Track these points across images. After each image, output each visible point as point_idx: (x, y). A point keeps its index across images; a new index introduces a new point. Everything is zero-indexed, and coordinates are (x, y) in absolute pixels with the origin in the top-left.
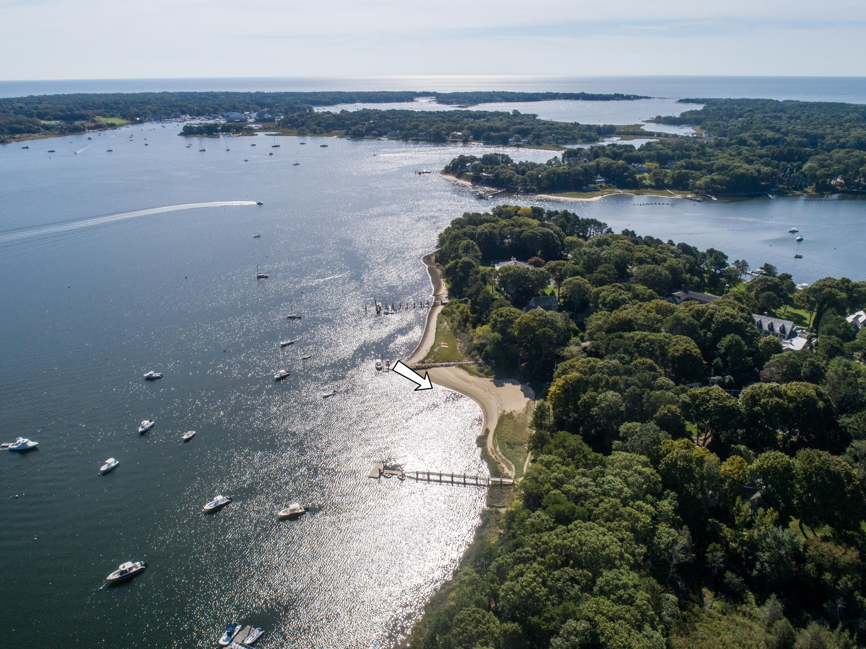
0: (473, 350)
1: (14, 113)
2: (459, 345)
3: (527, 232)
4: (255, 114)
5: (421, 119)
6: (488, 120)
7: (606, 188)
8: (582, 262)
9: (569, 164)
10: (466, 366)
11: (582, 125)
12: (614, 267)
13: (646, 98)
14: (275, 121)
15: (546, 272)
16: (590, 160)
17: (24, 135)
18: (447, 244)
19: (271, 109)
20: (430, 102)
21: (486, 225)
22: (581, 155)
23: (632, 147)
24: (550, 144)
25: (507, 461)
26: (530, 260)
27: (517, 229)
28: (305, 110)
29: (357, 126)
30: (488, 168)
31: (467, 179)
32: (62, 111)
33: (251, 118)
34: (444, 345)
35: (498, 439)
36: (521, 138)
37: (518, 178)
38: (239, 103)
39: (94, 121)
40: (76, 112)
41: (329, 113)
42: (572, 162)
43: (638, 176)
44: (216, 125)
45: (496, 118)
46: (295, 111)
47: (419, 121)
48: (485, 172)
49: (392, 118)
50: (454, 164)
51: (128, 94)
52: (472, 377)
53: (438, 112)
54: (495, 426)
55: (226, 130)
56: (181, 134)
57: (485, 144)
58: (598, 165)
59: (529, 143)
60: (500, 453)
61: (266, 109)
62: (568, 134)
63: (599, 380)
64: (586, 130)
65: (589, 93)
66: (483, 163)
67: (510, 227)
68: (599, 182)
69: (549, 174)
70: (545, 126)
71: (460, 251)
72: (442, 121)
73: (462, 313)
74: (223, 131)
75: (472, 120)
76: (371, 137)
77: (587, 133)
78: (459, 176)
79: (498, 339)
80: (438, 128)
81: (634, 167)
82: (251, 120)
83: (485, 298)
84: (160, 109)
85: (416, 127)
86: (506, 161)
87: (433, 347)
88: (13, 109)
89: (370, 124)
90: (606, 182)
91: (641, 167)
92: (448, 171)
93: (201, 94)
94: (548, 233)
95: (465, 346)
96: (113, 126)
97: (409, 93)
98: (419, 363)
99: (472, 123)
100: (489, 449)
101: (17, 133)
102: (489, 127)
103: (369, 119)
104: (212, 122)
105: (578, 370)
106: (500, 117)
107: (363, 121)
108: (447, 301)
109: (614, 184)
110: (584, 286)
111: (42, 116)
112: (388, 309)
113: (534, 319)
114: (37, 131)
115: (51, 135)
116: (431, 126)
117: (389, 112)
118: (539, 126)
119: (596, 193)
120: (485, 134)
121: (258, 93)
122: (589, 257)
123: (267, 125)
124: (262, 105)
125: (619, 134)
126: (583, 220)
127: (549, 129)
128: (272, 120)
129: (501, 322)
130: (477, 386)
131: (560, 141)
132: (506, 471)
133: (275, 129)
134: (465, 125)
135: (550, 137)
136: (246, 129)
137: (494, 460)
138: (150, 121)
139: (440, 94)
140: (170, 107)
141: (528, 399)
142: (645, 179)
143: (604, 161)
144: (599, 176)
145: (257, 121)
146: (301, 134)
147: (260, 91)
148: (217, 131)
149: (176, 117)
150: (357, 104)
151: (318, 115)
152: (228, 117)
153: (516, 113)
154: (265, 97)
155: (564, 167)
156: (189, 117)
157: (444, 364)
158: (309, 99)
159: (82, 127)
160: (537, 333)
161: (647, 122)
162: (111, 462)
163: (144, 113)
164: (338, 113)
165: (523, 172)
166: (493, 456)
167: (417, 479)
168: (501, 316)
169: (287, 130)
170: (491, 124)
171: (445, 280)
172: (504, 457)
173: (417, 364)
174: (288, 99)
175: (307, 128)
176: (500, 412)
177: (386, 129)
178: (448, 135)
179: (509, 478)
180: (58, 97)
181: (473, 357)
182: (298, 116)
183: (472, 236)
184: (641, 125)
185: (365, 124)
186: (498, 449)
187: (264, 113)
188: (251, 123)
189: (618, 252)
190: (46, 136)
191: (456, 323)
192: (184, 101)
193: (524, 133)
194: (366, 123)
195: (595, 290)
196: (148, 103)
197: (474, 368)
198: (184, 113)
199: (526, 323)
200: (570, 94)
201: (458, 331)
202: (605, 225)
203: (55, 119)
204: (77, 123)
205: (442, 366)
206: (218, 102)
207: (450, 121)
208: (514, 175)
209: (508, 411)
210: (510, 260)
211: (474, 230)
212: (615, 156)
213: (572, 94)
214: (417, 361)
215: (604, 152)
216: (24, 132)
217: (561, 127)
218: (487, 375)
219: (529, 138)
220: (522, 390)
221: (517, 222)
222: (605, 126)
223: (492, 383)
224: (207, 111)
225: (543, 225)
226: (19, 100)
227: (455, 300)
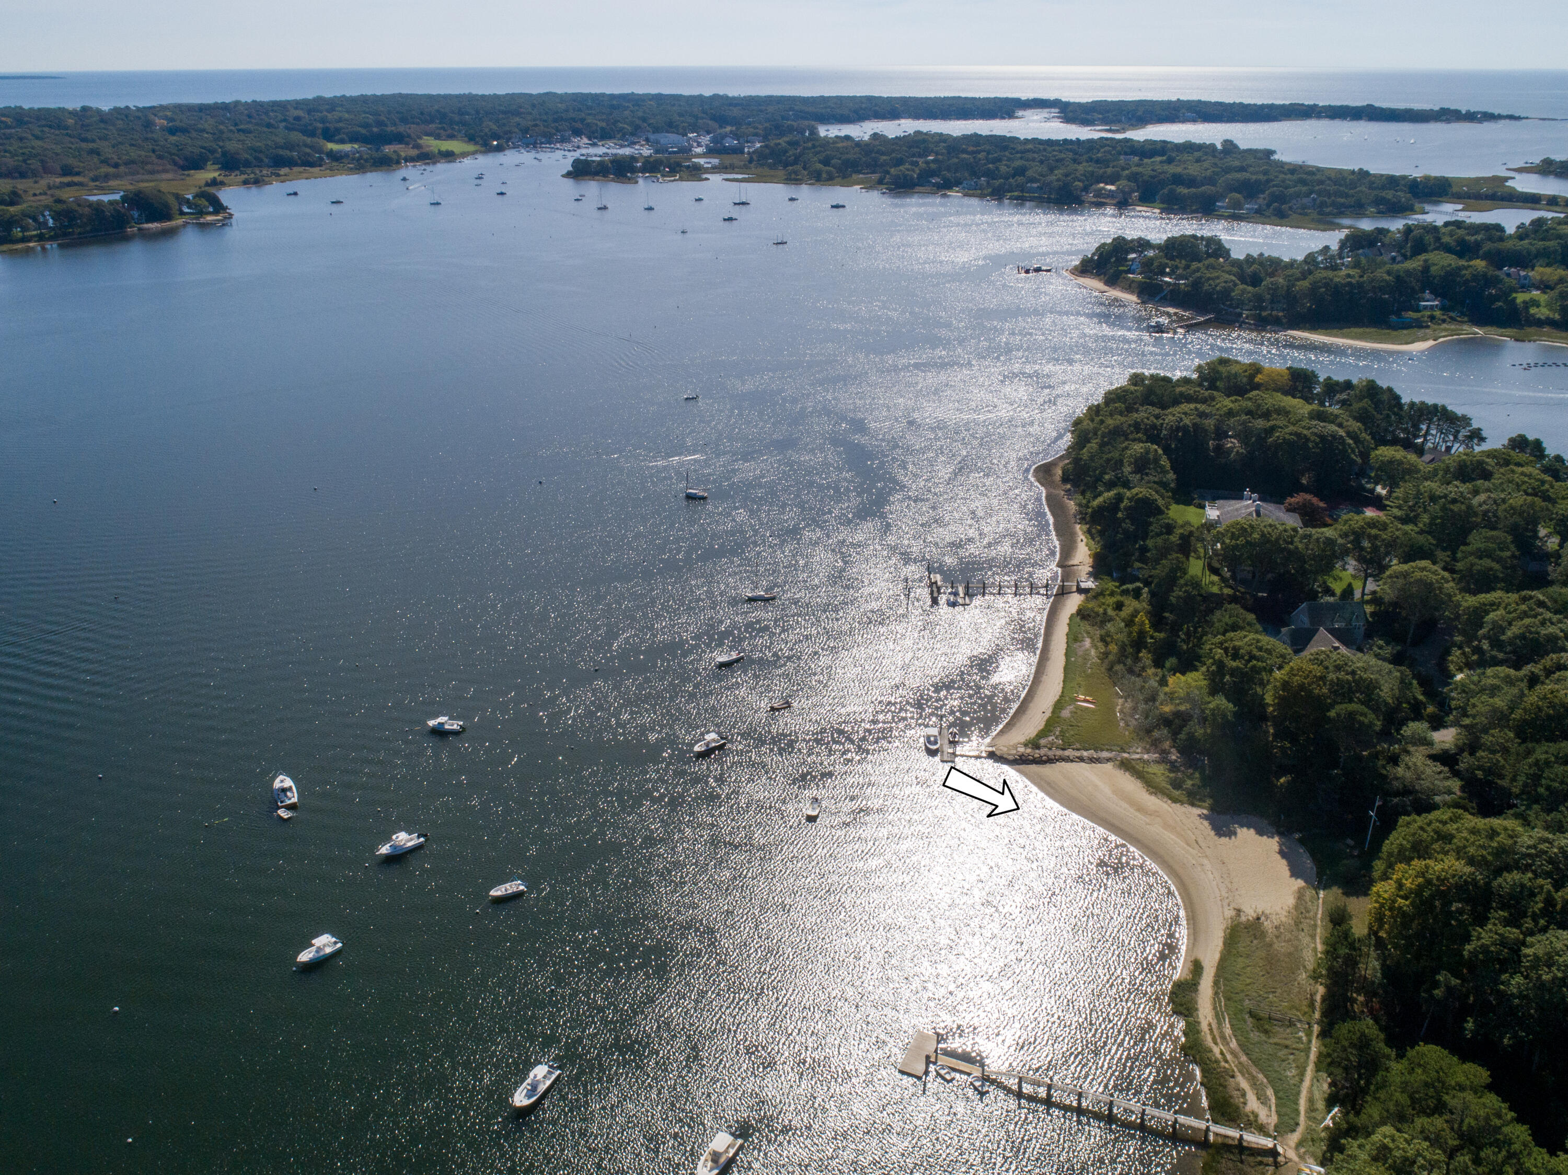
0: (1157, 726)
1: (287, 128)
2: (1121, 705)
3: (1285, 432)
4: (708, 138)
5: (1030, 155)
6: (1170, 161)
7: (1444, 321)
8: (1425, 518)
9: (1356, 265)
10: (1139, 767)
11: (1374, 175)
12: (1509, 538)
13: (1511, 117)
14: (742, 152)
15: (1340, 541)
16: (1405, 258)
17: (296, 169)
18: (1093, 445)
19: (737, 129)
20: (1047, 120)
21: (1186, 407)
22: (1383, 245)
23: (1499, 228)
24: (1306, 214)
25: (1254, 1070)
26: (1290, 500)
27: (1260, 423)
28: (803, 133)
29: (901, 168)
30: (1177, 267)
31: (1129, 287)
32: (366, 126)
33: (700, 145)
34: (1085, 702)
35: (1228, 999)
36: (1242, 200)
37: (1243, 291)
38: (680, 115)
39: (417, 146)
40: (390, 129)
41: (847, 138)
42: (1363, 260)
43: (1521, 297)
44: (633, 158)
45: (1186, 157)
46: (782, 135)
47: (1027, 160)
48: (1169, 275)
49: (973, 152)
50: (1101, 256)
51: (483, 96)
52: (1153, 798)
53: (1065, 141)
54: (1217, 956)
55: (652, 168)
56: (568, 175)
57: (1163, 211)
58: (1426, 268)
59: (1259, 212)
60: (1234, 1044)
61: (728, 129)
62: (1347, 196)
63: (1525, 894)
64: (1383, 188)
65: (1385, 105)
66: (1166, 256)
67: (1244, 417)
68: (1426, 307)
69: (1314, 288)
70: (1295, 177)
71: (1127, 469)
72: (1075, 161)
73: (1129, 623)
74: (643, 170)
75: (1136, 159)
76: (928, 189)
77: (1389, 195)
78: (1112, 281)
79: (1224, 716)
80: (1066, 175)
81: (1508, 275)
82: (699, 150)
83: (1189, 599)
84: (536, 125)
85: (1021, 171)
86: (1215, 251)
87: (1058, 706)
88: (285, 120)
89: (927, 163)
90: (1443, 308)
91: (1525, 277)
92: (1088, 268)
93: (612, 97)
94: (1334, 436)
95: (1135, 709)
96: (449, 156)
97: (1007, 100)
98: (1026, 745)
99: (1138, 165)
100: (1204, 1026)
101: (284, 166)
102: (1174, 175)
103: (927, 152)
104: (627, 151)
105: (1460, 853)
106: (1197, 154)
107: (914, 155)
108: (1090, 584)
109: (1463, 314)
110: (1440, 588)
111: (329, 136)
112: (956, 594)
113: (1322, 678)
114: (318, 163)
115: (340, 171)
116: (1052, 170)
117: (967, 139)
118: (1282, 176)
119: (1421, 333)
120: (1166, 191)
121: (716, 97)
122: (1444, 508)
123: (729, 159)
124: (722, 121)
125: (1458, 197)
126: (1412, 404)
127: (1303, 182)
128: (738, 151)
129: (1233, 671)
130: (1166, 826)
131: (1328, 210)
132: (1252, 1104)
133: (744, 168)
134: (1123, 169)
135: (1305, 200)
136: (688, 167)
137: (1217, 1061)
138: (515, 147)
139: (1068, 104)
140: (555, 121)
141: (1300, 883)
142: (1538, 306)
143: (1441, 261)
144: (1427, 295)
145: (710, 152)
146: (792, 179)
147: (721, 93)
148: (634, 170)
149: (563, 140)
150: (903, 121)
151: (827, 142)
152: (657, 142)
153: (1229, 146)
154: (731, 105)
155: (1345, 273)
156: (585, 140)
157: (1085, 754)
158: (811, 109)
159: (394, 157)
160: (1332, 714)
161: (1520, 170)
162: (325, 943)
163: (506, 133)
164: (866, 138)
165: (1255, 280)
166: (1216, 1050)
167: (1019, 1095)
168: (1236, 656)
169: (766, 171)
170: (1179, 170)
171: (1085, 527)
172: (1244, 1058)
173: (1022, 750)
174: (771, 109)
175: (804, 168)
176: (1230, 913)
177: (958, 175)
178: (1086, 189)
179: (1262, 1130)
180: (364, 99)
181: (1155, 744)
182: (789, 143)
183: (1152, 434)
184: (1507, 179)
185: (917, 162)
186: (1228, 1031)
187: (724, 137)
188: (698, 156)
189: (1518, 500)
190: (333, 172)
191: (1113, 648)
192: (580, 110)
193: (1250, 190)
194: (921, 161)
195: (1470, 601)
196: (517, 113)
197: (1158, 771)
198: (578, 133)
199: (1302, 687)
200: (1341, 107)
201: (1118, 667)
202: (1466, 420)
203: (353, 139)
204: (388, 149)
205: (1081, 759)
206: (640, 114)
207: (1090, 160)
208: (1235, 285)
209: (1250, 913)
210: (1241, 498)
211: (1157, 417)
212: (1464, 249)
213: (1347, 107)
214: (1022, 739)
215: (1438, 239)
216: (296, 165)
217: (1329, 179)
218: (1192, 798)
219: (1260, 201)
220: (1282, 853)
221: (1259, 406)
222: (1427, 178)
223: (1206, 823)
224: (621, 130)
225: (1320, 416)
226: (297, 104)
227: (1111, 585)
